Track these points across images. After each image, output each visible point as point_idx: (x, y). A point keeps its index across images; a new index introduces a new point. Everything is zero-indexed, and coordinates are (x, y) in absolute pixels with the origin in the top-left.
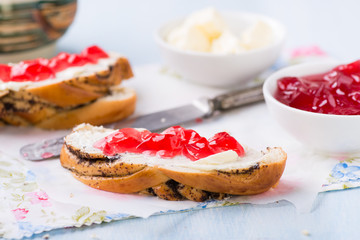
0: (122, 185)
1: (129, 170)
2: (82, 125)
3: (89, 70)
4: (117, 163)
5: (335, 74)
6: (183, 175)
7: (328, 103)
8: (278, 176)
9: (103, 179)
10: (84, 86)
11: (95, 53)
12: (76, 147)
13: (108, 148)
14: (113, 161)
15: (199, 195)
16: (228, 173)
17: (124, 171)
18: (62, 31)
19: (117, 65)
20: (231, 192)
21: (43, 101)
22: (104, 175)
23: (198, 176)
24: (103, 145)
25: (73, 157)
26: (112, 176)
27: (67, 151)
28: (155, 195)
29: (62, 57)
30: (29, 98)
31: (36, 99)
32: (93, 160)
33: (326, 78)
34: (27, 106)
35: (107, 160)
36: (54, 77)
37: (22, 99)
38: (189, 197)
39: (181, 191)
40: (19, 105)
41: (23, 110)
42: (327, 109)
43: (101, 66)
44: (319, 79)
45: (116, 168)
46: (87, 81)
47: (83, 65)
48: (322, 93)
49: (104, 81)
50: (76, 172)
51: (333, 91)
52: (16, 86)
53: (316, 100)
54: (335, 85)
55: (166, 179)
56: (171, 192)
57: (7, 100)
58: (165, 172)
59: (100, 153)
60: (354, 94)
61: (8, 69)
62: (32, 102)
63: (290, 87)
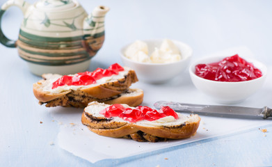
0: (114, 133)
1: (118, 125)
2: (93, 102)
3: (114, 78)
4: (112, 122)
5: (225, 62)
6: (146, 128)
7: (223, 77)
8: (196, 129)
9: (104, 130)
10: (111, 87)
11: (116, 68)
12: (90, 113)
13: (107, 114)
14: (109, 120)
15: (154, 139)
16: (169, 128)
17: (115, 126)
18: (95, 51)
19: (129, 75)
20: (171, 137)
21: (90, 96)
22: (105, 128)
23: (153, 129)
24: (105, 112)
25: (89, 119)
26: (109, 128)
27: (85, 116)
28: (131, 139)
29: (99, 71)
30: (82, 94)
31: (86, 95)
32: (99, 120)
33: (220, 64)
34: (81, 98)
35: (106, 120)
36: (95, 82)
37: (78, 95)
38: (149, 140)
39: (145, 137)
40: (77, 98)
41: (79, 101)
42: (223, 79)
43: (121, 76)
44: (217, 65)
45: (111, 124)
46: (113, 85)
47: (110, 75)
48: (219, 72)
49: (122, 84)
50: (90, 126)
51: (225, 71)
52: (75, 88)
53: (217, 75)
54: (225, 67)
55: (137, 130)
56: (140, 137)
57: (70, 95)
58: (136, 127)
59: (103, 116)
60: (236, 71)
61: (70, 78)
62: (84, 97)
63: (202, 69)
